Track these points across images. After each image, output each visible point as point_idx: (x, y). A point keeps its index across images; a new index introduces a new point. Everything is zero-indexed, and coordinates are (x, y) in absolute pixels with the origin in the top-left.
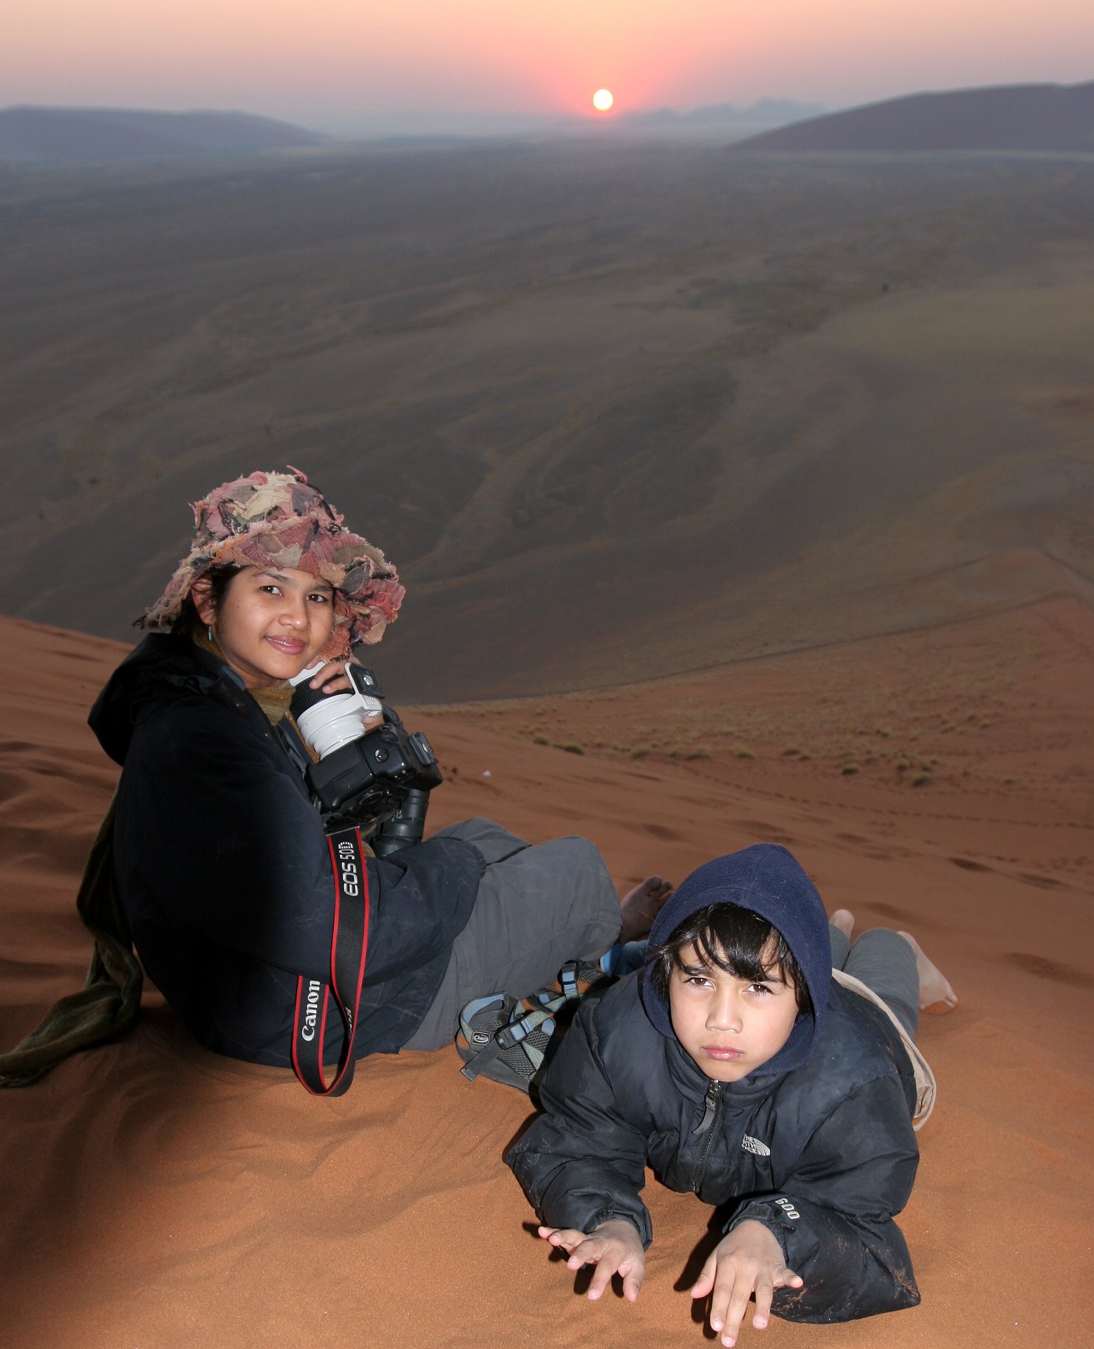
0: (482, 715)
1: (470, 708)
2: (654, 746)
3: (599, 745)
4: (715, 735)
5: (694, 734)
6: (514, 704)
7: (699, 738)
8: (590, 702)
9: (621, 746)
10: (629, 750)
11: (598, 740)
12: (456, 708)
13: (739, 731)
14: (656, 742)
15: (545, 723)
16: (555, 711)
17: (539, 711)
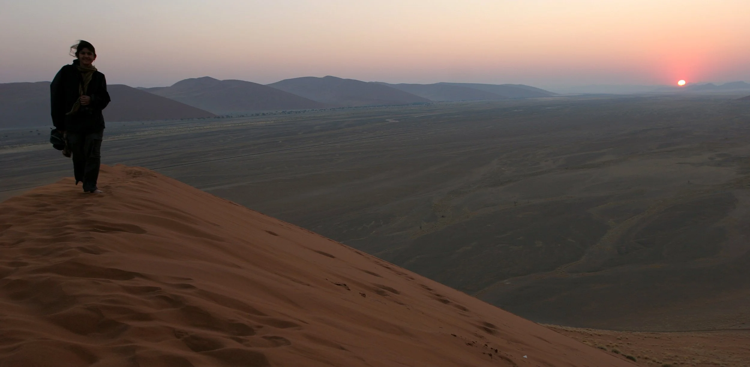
0: (591, 335)
1: (586, 331)
2: (675, 364)
3: (646, 358)
4: (709, 364)
5: (698, 361)
6: (607, 332)
7: (700, 364)
8: (645, 337)
9: (657, 361)
10: (661, 363)
11: (646, 356)
12: (579, 329)
13: (723, 364)
14: (676, 362)
15: (621, 343)
16: (627, 339)
17: (619, 337)
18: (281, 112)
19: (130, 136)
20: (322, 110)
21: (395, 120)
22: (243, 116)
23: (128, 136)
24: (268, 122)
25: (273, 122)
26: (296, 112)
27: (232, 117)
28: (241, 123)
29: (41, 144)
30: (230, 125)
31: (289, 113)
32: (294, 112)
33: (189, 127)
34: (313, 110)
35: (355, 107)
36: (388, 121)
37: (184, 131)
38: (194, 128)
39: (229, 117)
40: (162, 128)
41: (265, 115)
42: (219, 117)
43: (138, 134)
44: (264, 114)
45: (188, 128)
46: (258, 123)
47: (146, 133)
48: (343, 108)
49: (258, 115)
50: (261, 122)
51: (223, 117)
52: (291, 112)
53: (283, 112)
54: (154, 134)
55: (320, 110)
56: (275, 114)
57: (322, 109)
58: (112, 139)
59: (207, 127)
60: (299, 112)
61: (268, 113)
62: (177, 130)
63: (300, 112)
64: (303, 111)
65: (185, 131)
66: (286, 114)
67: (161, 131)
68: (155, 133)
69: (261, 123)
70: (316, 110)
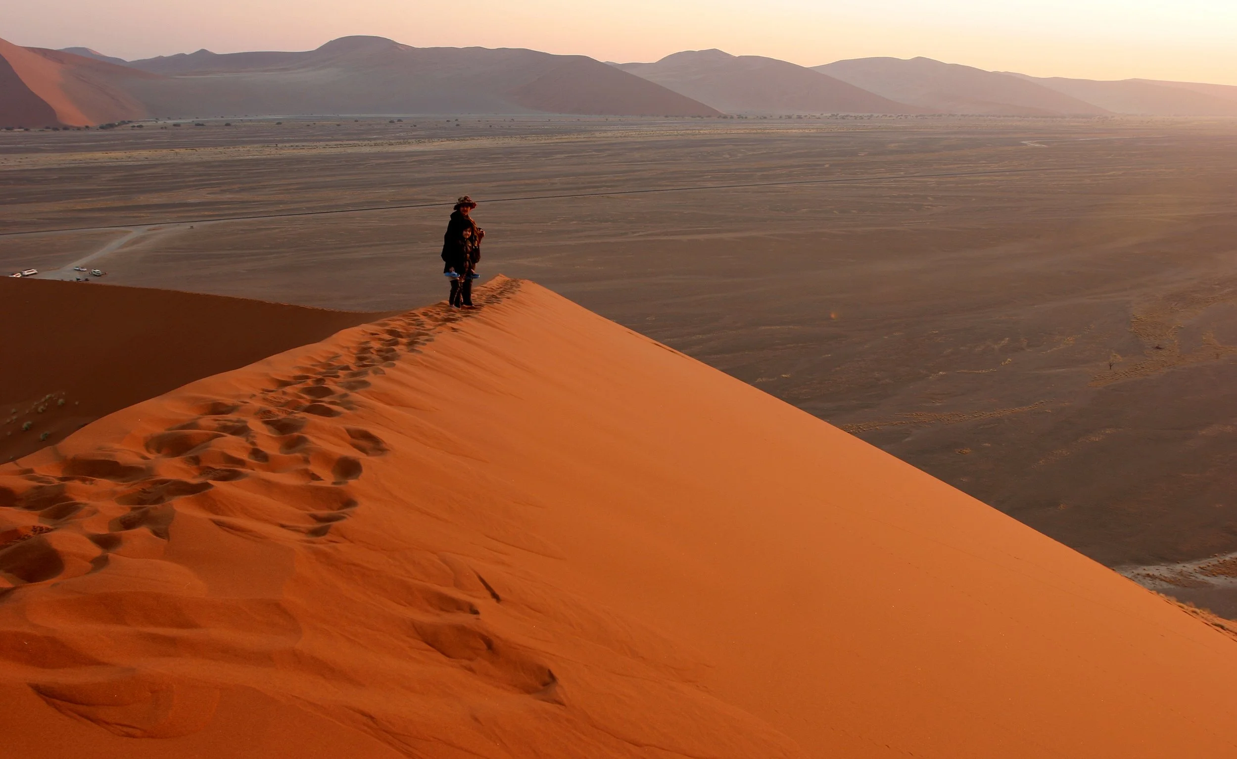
18: (830, 115)
19: (584, 138)
20: (902, 117)
21: (1040, 143)
22: (765, 118)
23: (583, 136)
24: (807, 131)
25: (815, 131)
26: (856, 118)
27: (746, 118)
28: (760, 129)
29: (458, 140)
30: (742, 132)
31: (843, 118)
32: (852, 116)
33: (677, 130)
34: (886, 116)
35: (962, 115)
36: (1025, 145)
37: (667, 135)
38: (684, 131)
39: (742, 118)
40: (635, 127)
41: (801, 118)
42: (725, 117)
43: (597, 134)
44: (799, 117)
45: (676, 132)
46: (790, 131)
47: (609, 134)
48: (940, 116)
49: (790, 117)
50: (795, 129)
51: (732, 117)
52: (847, 116)
53: (833, 115)
54: (621, 137)
55: (899, 116)
56: (819, 118)
57: (902, 115)
58: (557, 141)
59: (705, 131)
60: (860, 116)
61: (806, 116)
62: (658, 132)
63: (862, 118)
64: (868, 116)
65: (670, 135)
66: (837, 119)
67: (632, 133)
68: (623, 136)
69: (794, 131)
70: (890, 117)
